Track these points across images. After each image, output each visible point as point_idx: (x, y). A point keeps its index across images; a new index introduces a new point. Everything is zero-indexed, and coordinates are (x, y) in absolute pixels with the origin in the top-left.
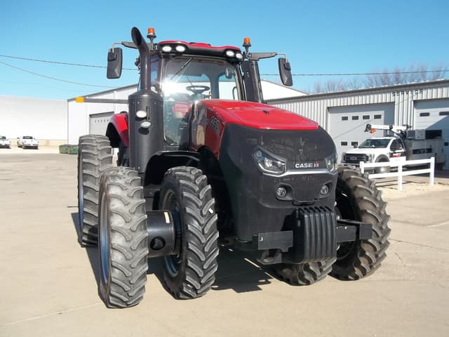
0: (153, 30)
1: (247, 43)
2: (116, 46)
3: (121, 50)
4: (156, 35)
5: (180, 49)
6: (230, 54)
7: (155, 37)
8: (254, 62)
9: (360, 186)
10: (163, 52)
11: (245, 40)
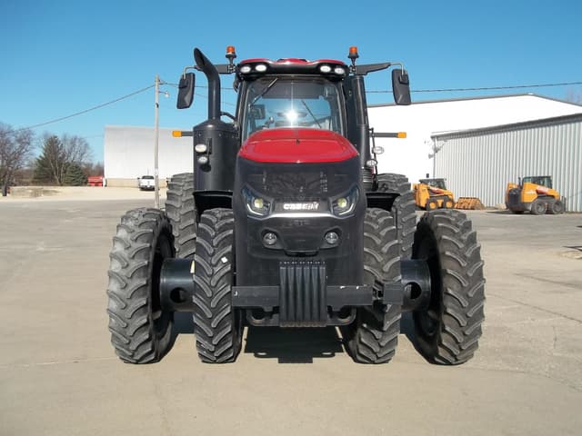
0: (233, 49)
1: (354, 54)
2: (188, 71)
3: (194, 75)
4: (236, 54)
5: (261, 68)
6: (326, 69)
7: (235, 57)
8: (358, 78)
9: (444, 237)
10: (242, 74)
11: (351, 49)
